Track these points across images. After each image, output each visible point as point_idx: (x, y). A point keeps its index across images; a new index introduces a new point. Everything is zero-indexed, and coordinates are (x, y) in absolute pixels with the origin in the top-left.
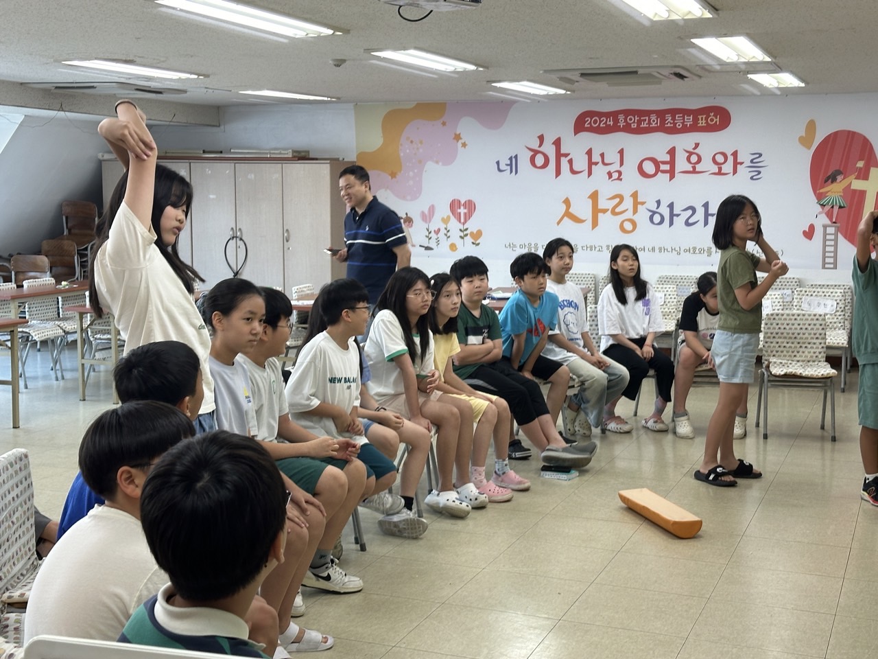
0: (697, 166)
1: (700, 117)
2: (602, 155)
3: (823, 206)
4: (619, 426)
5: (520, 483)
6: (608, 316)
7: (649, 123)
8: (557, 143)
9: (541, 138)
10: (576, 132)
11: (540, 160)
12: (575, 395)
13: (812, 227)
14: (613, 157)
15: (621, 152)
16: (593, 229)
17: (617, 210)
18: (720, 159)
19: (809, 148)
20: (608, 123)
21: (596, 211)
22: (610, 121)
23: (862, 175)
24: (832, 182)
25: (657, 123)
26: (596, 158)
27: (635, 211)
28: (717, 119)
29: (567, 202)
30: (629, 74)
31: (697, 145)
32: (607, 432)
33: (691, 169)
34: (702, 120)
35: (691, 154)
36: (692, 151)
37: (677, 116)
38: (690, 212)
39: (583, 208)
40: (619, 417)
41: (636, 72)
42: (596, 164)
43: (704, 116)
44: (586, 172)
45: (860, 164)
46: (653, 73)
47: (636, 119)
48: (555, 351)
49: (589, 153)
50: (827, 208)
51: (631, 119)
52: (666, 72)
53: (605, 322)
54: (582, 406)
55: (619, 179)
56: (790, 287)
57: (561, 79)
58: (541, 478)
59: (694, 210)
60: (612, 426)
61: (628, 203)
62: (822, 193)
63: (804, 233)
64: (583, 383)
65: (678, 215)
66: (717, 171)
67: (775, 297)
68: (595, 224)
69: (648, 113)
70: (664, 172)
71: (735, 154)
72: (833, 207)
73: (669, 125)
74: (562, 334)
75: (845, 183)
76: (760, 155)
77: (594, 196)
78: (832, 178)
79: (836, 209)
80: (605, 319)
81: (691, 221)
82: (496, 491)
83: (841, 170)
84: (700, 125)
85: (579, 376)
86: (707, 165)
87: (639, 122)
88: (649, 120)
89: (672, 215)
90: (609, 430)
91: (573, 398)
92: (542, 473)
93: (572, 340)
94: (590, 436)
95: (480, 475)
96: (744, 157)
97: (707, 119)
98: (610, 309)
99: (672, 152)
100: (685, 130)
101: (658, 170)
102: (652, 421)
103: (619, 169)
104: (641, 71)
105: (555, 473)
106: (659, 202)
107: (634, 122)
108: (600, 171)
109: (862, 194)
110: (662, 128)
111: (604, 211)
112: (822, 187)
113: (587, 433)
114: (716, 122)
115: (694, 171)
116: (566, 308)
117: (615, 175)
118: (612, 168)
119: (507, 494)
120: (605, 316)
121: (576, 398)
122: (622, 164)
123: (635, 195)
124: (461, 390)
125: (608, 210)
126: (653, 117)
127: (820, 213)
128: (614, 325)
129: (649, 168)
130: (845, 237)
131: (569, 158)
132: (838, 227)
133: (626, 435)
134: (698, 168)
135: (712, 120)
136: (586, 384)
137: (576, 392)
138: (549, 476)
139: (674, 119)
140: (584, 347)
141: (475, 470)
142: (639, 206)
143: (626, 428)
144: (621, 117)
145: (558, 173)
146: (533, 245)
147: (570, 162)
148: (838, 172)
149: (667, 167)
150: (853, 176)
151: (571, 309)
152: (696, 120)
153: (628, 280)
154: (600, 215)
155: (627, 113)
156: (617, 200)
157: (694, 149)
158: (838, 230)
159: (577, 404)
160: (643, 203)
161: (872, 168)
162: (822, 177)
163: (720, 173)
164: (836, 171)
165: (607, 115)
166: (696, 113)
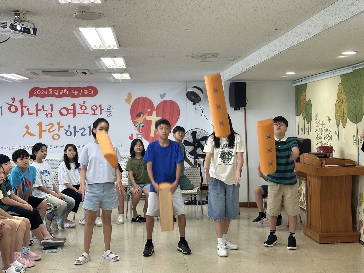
0: (85, 111)
1: (85, 91)
2: (43, 107)
3: (136, 126)
4: (70, 225)
5: (37, 257)
6: (63, 176)
7: (63, 93)
8: (21, 101)
9: (13, 99)
10: (30, 97)
11: (13, 109)
12: (50, 213)
13: (132, 135)
14: (47, 107)
15: (51, 105)
16: (40, 139)
17: (51, 130)
18: (94, 108)
19: (129, 104)
20: (45, 93)
21: (41, 131)
22: (46, 92)
23: (150, 114)
24: (139, 117)
25: (67, 93)
26: (40, 108)
27: (59, 130)
28: (92, 92)
29: (27, 127)
30: (65, 71)
31: (84, 102)
32: (65, 228)
33: (83, 112)
34: (86, 92)
35: (82, 106)
36: (83, 105)
37: (75, 90)
38: (83, 130)
39: (35, 130)
40: (69, 221)
41: (68, 71)
42: (40, 110)
43: (87, 91)
44: (36, 114)
45: (149, 110)
46: (74, 72)
47: (57, 91)
48: (41, 194)
49: (37, 105)
50: (138, 127)
51: (55, 91)
52: (80, 72)
53: (62, 178)
54: (54, 218)
55: (51, 117)
56: (125, 159)
57: (32, 73)
58: (44, 253)
59: (84, 129)
60: (67, 225)
61: (56, 127)
62: (135, 121)
63: (130, 137)
64: (55, 207)
65: (78, 132)
66: (93, 113)
67: (123, 164)
68: (41, 136)
69: (63, 89)
70: (71, 113)
71: (100, 106)
72: (140, 127)
73: (72, 94)
74: (44, 186)
75: (144, 117)
76: (111, 106)
77: (40, 124)
78: (139, 116)
79: (141, 127)
80: (62, 177)
81: (83, 134)
82: (27, 263)
83: (142, 112)
84: (85, 94)
85: (53, 204)
86: (89, 110)
87: (59, 93)
88: (63, 92)
89: (75, 132)
90: (66, 227)
91: (49, 214)
92: (44, 251)
93: (48, 188)
94: (58, 231)
95: (19, 256)
96: (104, 107)
97: (88, 92)
98: (64, 173)
99: (74, 105)
100: (79, 96)
101: (68, 113)
102: (84, 221)
103: (50, 112)
104: (70, 71)
105: (50, 250)
106: (69, 126)
107: (57, 93)
108: (42, 113)
109: (150, 121)
110: (69, 95)
111: (45, 131)
112: (135, 119)
113: (57, 230)
114: (92, 93)
115: (84, 113)
116: (45, 174)
117: (49, 115)
118: (48, 112)
119: (33, 263)
120: (61, 176)
121: (51, 215)
122: (52, 110)
123: (58, 124)
124: (6, 217)
125: (46, 130)
126: (65, 90)
127: (135, 129)
128: (66, 179)
129: (64, 112)
130: (145, 139)
131: (27, 108)
132: (142, 135)
133: (74, 228)
134: (86, 112)
135: (90, 92)
136: (57, 207)
137: (51, 212)
138: (47, 252)
139: (74, 91)
140: (54, 191)
141: (17, 254)
142: (61, 128)
143: (73, 225)
144: (51, 90)
145: (22, 114)
146: (11, 147)
147: (28, 109)
148: (141, 113)
149: (72, 112)
150: (147, 115)
151: (47, 174)
152: (83, 92)
153: (71, 160)
154: (43, 132)
155: (53, 88)
156: (51, 126)
157: (83, 104)
158: (142, 136)
159: (51, 217)
160: (62, 127)
161: (153, 111)
162: (135, 116)
163: (94, 114)
164: (140, 112)
165: (44, 89)
166: (83, 89)
